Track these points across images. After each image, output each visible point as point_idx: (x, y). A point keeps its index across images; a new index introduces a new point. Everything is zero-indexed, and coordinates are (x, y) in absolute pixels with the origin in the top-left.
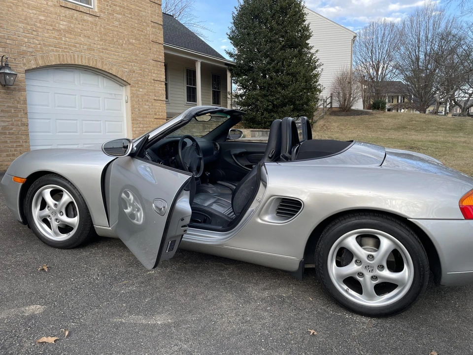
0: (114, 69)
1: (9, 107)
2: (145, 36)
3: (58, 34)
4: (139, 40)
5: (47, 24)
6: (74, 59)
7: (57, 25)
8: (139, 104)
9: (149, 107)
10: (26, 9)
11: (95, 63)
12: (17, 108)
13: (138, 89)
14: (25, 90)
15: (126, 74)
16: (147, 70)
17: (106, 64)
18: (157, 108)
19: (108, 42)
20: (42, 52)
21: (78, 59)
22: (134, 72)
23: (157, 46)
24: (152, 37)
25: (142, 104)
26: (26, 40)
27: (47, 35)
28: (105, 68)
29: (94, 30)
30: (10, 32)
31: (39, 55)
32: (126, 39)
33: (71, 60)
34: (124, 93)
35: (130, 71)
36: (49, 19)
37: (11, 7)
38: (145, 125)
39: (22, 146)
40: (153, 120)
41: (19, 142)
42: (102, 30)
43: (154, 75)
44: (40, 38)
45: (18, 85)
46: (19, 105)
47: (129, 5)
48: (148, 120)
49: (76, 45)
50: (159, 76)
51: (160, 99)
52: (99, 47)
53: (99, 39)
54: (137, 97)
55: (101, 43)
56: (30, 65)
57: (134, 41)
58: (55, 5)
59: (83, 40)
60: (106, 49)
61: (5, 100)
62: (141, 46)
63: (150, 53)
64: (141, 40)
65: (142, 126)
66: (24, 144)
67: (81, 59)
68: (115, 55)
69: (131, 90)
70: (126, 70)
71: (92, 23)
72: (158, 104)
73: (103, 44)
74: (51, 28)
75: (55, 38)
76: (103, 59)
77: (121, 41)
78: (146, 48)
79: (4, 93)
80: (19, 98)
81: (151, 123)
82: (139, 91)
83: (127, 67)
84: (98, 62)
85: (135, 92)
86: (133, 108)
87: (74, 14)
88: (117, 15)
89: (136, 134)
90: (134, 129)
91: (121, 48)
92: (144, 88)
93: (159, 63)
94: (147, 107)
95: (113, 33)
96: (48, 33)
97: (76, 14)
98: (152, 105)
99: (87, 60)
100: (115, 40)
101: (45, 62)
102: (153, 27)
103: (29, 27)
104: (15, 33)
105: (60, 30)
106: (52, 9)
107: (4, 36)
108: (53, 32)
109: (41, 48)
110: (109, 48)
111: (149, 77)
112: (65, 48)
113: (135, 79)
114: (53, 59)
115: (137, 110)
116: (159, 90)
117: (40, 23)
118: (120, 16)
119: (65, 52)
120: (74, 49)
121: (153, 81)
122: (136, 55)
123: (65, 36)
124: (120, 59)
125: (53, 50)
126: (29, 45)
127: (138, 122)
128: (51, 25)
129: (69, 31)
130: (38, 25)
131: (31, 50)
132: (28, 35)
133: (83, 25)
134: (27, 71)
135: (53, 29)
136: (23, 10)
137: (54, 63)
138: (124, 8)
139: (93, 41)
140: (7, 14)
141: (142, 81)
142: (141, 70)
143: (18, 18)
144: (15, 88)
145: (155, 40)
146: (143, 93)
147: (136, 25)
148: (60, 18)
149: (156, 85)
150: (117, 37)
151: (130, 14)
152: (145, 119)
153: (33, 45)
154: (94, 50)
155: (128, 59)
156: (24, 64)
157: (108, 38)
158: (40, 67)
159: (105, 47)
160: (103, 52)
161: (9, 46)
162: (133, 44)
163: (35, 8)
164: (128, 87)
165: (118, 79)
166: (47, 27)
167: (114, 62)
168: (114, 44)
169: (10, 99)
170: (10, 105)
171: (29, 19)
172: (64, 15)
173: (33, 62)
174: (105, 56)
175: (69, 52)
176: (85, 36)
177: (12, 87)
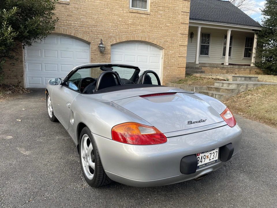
0: (155, 41)
2: (177, 20)
3: (127, 26)
4: (173, 24)
5: (122, 22)
7: (127, 22)
8: (169, 59)
9: (175, 61)
10: (113, 16)
11: (145, 39)
13: (168, 51)
14: (110, 54)
15: (162, 43)
16: (176, 40)
17: (151, 39)
18: (180, 61)
19: (153, 27)
21: (136, 37)
22: (167, 42)
23: (184, 25)
24: (181, 21)
25: (170, 59)
26: (112, 31)
27: (122, 27)
28: (151, 41)
29: (146, 22)
30: (105, 28)
31: (117, 37)
32: (164, 24)
33: (133, 38)
34: (162, 53)
35: (165, 41)
36: (124, 19)
37: (107, 16)
38: (171, 71)
40: (176, 68)
42: (151, 21)
43: (180, 42)
44: (118, 29)
45: (108, 52)
46: (107, 61)
47: (168, 5)
48: (173, 68)
49: (136, 31)
50: (183, 42)
51: (183, 56)
52: (148, 30)
53: (149, 26)
54: (168, 55)
55: (149, 28)
56: (113, 42)
57: (169, 25)
58: (127, 12)
59: (139, 28)
60: (152, 31)
61: (101, 58)
62: (173, 27)
63: (179, 30)
64: (174, 23)
65: (169, 71)
67: (138, 37)
68: (157, 33)
69: (165, 52)
70: (162, 41)
71: (145, 18)
72: (181, 59)
73: (150, 28)
74: (124, 24)
75: (126, 28)
76: (149, 36)
77: (161, 26)
78: (177, 28)
79: (101, 55)
80: (107, 58)
81: (175, 70)
82: (169, 52)
83: (163, 39)
84: (146, 38)
85: (167, 53)
86: (165, 62)
87: (136, 15)
88: (160, 12)
89: (165, 75)
90: (164, 73)
91: (161, 29)
92: (173, 50)
93: (184, 35)
94: (173, 61)
95: (157, 22)
96: (122, 26)
97: (137, 15)
98: (177, 60)
99: (141, 38)
100: (157, 25)
101: (120, 40)
102: (182, 15)
103: (114, 25)
104: (108, 28)
105: (128, 24)
106: (125, 14)
107: (103, 30)
109: (119, 34)
110: (154, 30)
111: (177, 44)
112: (130, 33)
113: (167, 46)
114: (124, 38)
115: (167, 62)
116: (183, 51)
117: (119, 22)
118: (162, 12)
119: (130, 35)
120: (134, 33)
121: (179, 46)
122: (170, 32)
123: (131, 27)
124: (160, 35)
125: (124, 34)
126: (113, 33)
127: (167, 69)
128: (124, 22)
129: (133, 24)
130: (118, 23)
131: (114, 35)
132: (113, 28)
133: (140, 20)
134: (112, 45)
136: (112, 16)
137: (124, 41)
138: (165, 7)
139: (145, 28)
140: (105, 19)
141: (171, 46)
142: (172, 40)
143: (110, 21)
145: (183, 22)
146: (172, 53)
147: (172, 15)
148: (129, 18)
149: (181, 48)
150: (159, 23)
151: (168, 10)
152: (171, 68)
153: (115, 33)
154: (145, 32)
155: (164, 35)
156: (111, 42)
157: (153, 25)
158: (118, 43)
160: (150, 33)
161: (105, 34)
162: (168, 26)
163: (117, 15)
164: (164, 50)
165: (157, 46)
166: (122, 23)
167: (156, 37)
168: (157, 28)
169: (103, 58)
170: (103, 60)
171: (114, 21)
172: (131, 16)
173: (114, 41)
174: (151, 34)
175: (132, 35)
176: (141, 26)
177: (105, 53)
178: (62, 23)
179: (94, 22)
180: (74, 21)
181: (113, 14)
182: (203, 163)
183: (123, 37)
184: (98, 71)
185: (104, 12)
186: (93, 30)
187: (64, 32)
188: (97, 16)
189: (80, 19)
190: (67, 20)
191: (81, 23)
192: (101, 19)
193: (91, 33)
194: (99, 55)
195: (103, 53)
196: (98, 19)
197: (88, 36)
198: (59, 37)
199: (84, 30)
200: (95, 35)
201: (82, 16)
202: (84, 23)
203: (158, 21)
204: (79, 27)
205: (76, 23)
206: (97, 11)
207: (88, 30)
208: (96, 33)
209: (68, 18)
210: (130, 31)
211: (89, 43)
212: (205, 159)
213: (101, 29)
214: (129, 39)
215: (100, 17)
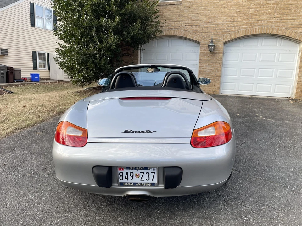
0: (288, 32)
1: (212, 62)
3: (247, 17)
5: (241, 13)
6: (256, 31)
7: (247, 12)
10: (229, 8)
11: (272, 30)
12: (216, 62)
14: (223, 53)
15: (299, 34)
19: (286, 13)
20: (235, 30)
21: (258, 30)
26: (227, 25)
27: (239, 20)
28: (280, 33)
29: (276, 8)
30: (218, 23)
31: (233, 32)
33: (253, 32)
34: (298, 48)
36: (243, 10)
37: (221, 10)
39: (216, 82)
41: (215, 80)
42: (282, 6)
44: (235, 23)
45: (219, 51)
46: (217, 61)
49: (258, 22)
52: (277, 19)
53: (278, 13)
55: (279, 16)
56: (227, 39)
59: (264, 17)
61: (211, 59)
66: (217, 81)
67: (261, 30)
68: (291, 22)
70: (299, 31)
73: (281, 16)
74: (243, 15)
75: (245, 20)
76: (279, 27)
77: (298, 11)
79: (211, 55)
80: (218, 57)
83: (301, 29)
84: (274, 30)
89: (300, 79)
90: (300, 75)
91: (298, 16)
95: (292, 6)
96: (240, 18)
99: (265, 30)
100: (293, 11)
101: (236, 36)
103: (229, 18)
104: (221, 23)
105: (249, 15)
106: (245, 3)
107: (215, 26)
108: (244, 17)
109: (235, 28)
110: (286, 18)
112: (250, 25)
117: (237, 13)
119: (250, 28)
123: (252, 18)
124: (295, 24)
125: (242, 28)
126: (228, 28)
128: (243, 13)
129: (256, 14)
130: (235, 15)
131: (229, 30)
132: (228, 22)
133: (266, 7)
134: (225, 43)
135: (245, 15)
136: (227, 9)
137: (241, 36)
139: (273, 16)
140: (218, 14)
143: (224, 14)
144: (217, 53)
148: (250, 7)
150: (295, 8)
153: (230, 28)
154: (272, 22)
156: (224, 39)
157: (286, 11)
158: (233, 39)
159: (283, 18)
160: (280, 22)
161: (217, 30)
163: (235, 6)
164: (301, 43)
165: (292, 39)
166: (241, 15)
167: (289, 27)
168: (292, 14)
169: (214, 58)
170: (213, 61)
171: (230, 14)
172: (253, 4)
173: (229, 37)
174: (282, 24)
175: (252, 27)
176: (267, 14)
177: (215, 52)
178: (173, 25)
179: (206, 19)
180: (185, 21)
181: (230, 6)
182: (130, 181)
183: (240, 32)
184: (206, 73)
185: (218, 5)
186: (203, 28)
187: (174, 34)
188: (209, 11)
189: (191, 17)
190: (178, 21)
191: (192, 22)
192: (214, 14)
193: (201, 31)
194: (208, 55)
195: (213, 53)
196: (211, 15)
197: (198, 35)
198: (171, 39)
199: (195, 29)
200: (206, 33)
201: (193, 15)
202: (194, 21)
203: (294, 6)
204: (189, 27)
205: (187, 22)
206: (211, 5)
207: (198, 29)
208: (207, 31)
209: (179, 19)
210: (251, 23)
211: (198, 43)
212: (133, 176)
213: (214, 25)
214: (248, 33)
215: (213, 12)
